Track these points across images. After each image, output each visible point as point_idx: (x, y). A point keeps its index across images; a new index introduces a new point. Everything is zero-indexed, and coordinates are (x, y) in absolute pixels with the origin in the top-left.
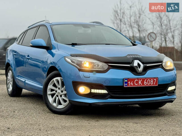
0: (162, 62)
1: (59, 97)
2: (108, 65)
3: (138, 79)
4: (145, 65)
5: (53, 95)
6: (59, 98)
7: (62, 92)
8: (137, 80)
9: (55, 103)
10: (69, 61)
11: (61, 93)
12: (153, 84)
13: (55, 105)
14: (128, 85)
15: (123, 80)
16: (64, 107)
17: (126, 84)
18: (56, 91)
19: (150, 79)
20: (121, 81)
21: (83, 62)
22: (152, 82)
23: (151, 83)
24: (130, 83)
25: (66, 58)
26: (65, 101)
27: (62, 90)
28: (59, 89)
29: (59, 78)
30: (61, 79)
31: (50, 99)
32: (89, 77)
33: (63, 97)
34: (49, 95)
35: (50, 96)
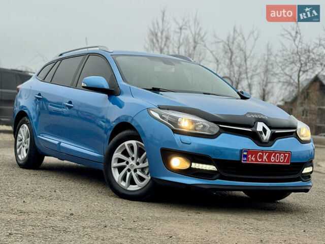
0: (295, 128)
1: (132, 172)
2: (220, 127)
3: (262, 152)
4: (273, 130)
5: (120, 169)
6: (131, 174)
7: (138, 164)
8: (261, 154)
9: (123, 181)
10: (157, 116)
11: (137, 167)
12: (283, 162)
13: (123, 184)
14: (248, 160)
15: (241, 151)
16: (140, 188)
17: (245, 159)
18: (127, 163)
19: (280, 154)
20: (238, 153)
21: (179, 120)
22: (283, 158)
23: (280, 160)
24: (251, 157)
25: (151, 111)
26: (142, 179)
27: (137, 161)
28: (133, 159)
29: (134, 142)
30: (137, 144)
31: (117, 176)
32: (190, 144)
33: (139, 173)
34: (114, 167)
35: (117, 170)
